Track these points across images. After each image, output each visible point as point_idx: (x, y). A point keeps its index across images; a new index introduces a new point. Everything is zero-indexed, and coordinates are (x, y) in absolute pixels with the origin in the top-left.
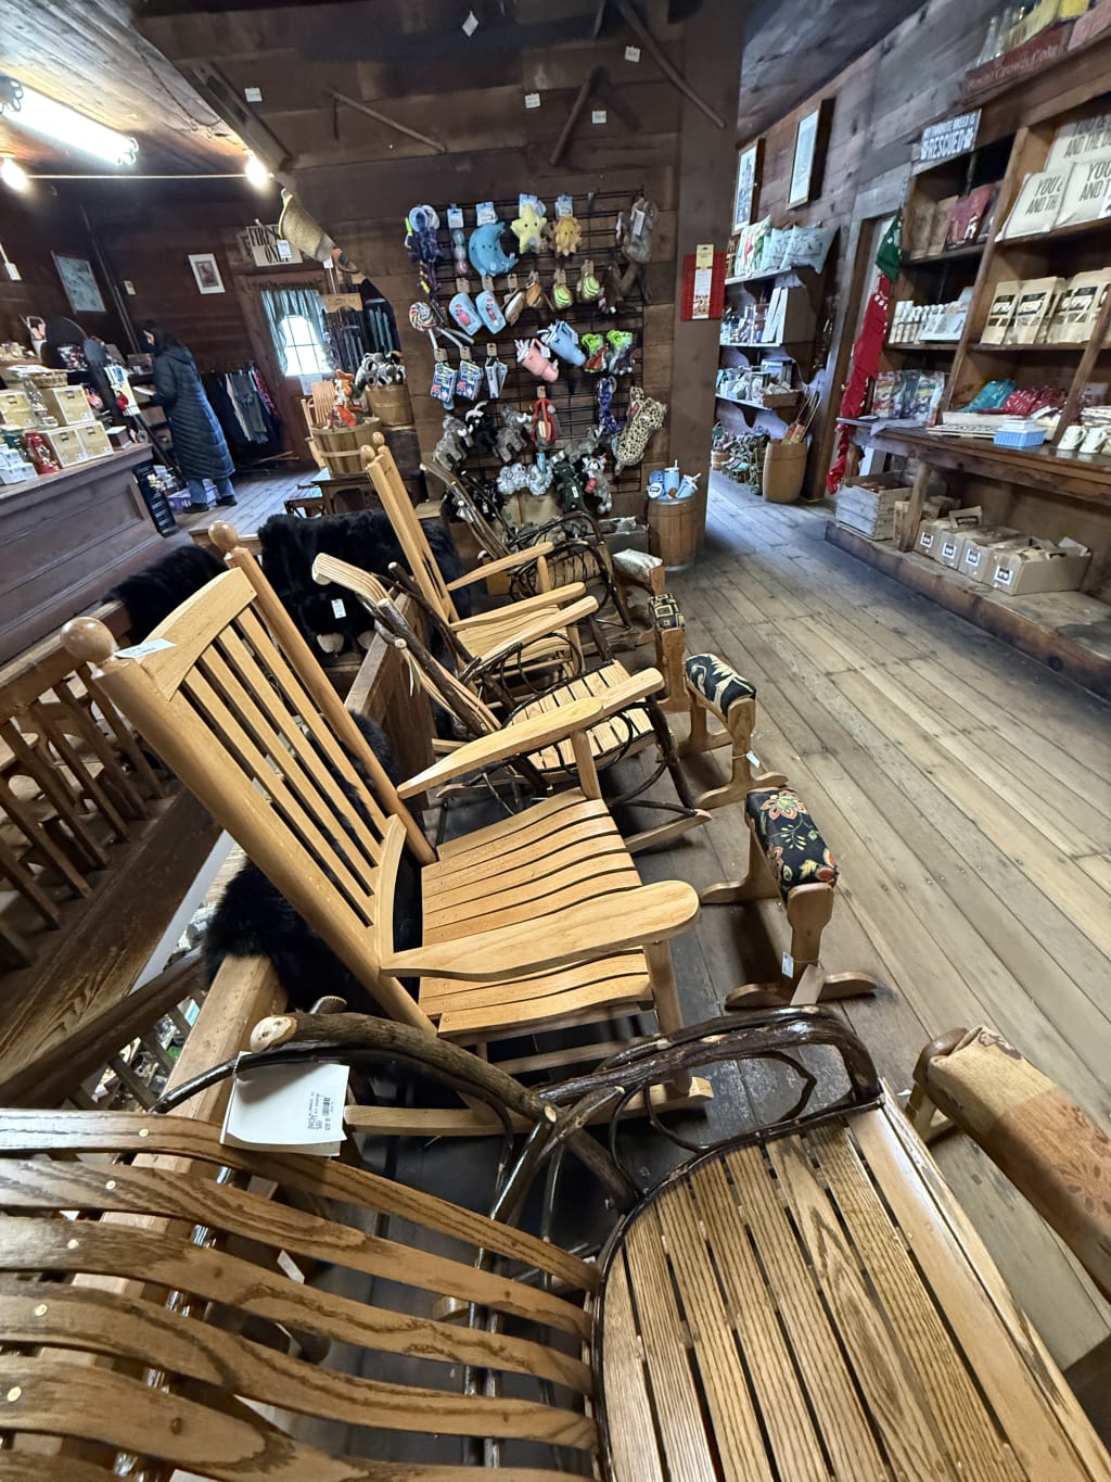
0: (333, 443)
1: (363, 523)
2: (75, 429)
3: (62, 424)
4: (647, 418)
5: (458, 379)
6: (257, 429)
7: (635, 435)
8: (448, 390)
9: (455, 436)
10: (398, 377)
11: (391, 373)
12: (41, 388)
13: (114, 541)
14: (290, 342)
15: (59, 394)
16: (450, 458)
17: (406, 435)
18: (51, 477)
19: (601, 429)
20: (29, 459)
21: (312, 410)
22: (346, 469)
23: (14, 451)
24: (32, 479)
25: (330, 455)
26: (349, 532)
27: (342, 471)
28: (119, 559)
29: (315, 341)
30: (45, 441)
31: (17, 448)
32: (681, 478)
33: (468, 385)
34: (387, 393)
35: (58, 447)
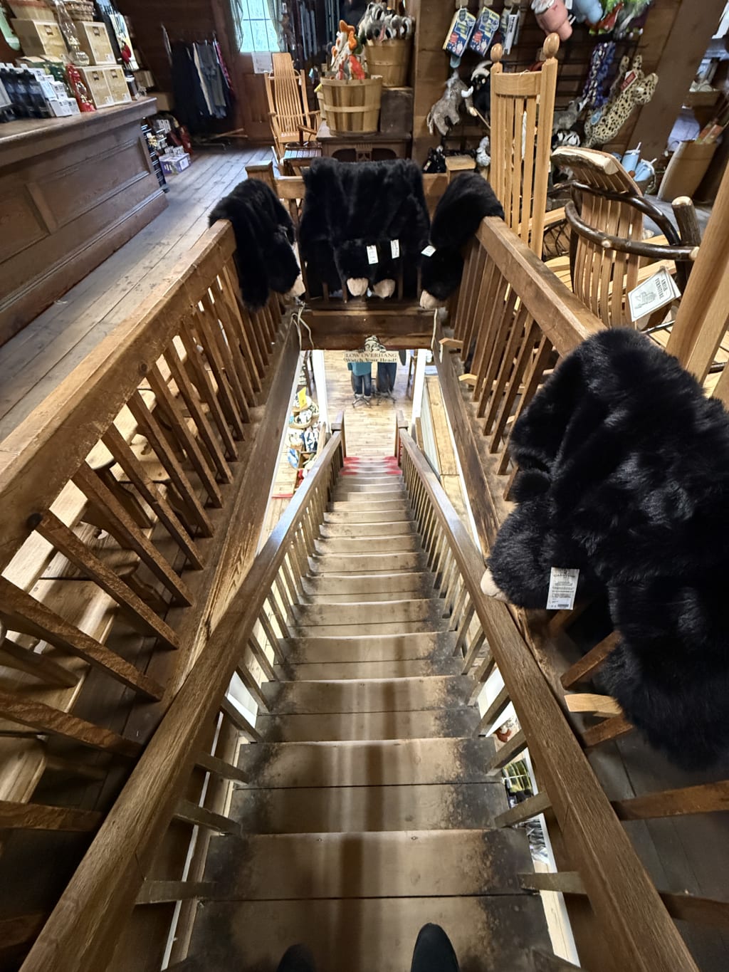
0: (344, 96)
1: (399, 171)
2: (103, 69)
3: (92, 64)
4: (641, 90)
5: (476, 29)
6: (218, 104)
7: (620, 109)
8: (464, 41)
9: (459, 95)
10: (402, 30)
11: (396, 25)
12: (75, 20)
13: (134, 190)
14: (246, 16)
15: (89, 28)
16: (448, 121)
17: (402, 96)
18: (89, 115)
19: (585, 102)
20: (70, 96)
21: (272, 82)
22: (350, 127)
23: (59, 83)
24: (75, 115)
25: (338, 110)
26: (386, 180)
27: (345, 129)
28: (138, 207)
29: (268, 16)
30: (82, 78)
31: (61, 80)
32: (639, 161)
33: (484, 37)
34: (389, 47)
35: (93, 86)
